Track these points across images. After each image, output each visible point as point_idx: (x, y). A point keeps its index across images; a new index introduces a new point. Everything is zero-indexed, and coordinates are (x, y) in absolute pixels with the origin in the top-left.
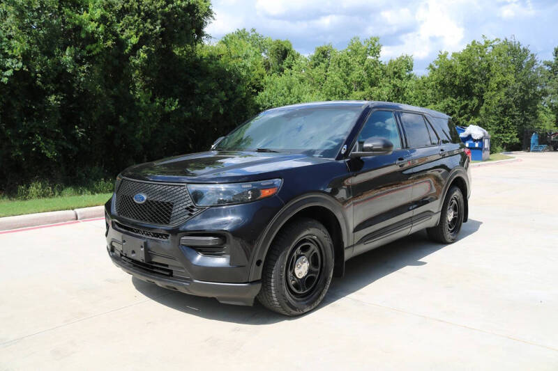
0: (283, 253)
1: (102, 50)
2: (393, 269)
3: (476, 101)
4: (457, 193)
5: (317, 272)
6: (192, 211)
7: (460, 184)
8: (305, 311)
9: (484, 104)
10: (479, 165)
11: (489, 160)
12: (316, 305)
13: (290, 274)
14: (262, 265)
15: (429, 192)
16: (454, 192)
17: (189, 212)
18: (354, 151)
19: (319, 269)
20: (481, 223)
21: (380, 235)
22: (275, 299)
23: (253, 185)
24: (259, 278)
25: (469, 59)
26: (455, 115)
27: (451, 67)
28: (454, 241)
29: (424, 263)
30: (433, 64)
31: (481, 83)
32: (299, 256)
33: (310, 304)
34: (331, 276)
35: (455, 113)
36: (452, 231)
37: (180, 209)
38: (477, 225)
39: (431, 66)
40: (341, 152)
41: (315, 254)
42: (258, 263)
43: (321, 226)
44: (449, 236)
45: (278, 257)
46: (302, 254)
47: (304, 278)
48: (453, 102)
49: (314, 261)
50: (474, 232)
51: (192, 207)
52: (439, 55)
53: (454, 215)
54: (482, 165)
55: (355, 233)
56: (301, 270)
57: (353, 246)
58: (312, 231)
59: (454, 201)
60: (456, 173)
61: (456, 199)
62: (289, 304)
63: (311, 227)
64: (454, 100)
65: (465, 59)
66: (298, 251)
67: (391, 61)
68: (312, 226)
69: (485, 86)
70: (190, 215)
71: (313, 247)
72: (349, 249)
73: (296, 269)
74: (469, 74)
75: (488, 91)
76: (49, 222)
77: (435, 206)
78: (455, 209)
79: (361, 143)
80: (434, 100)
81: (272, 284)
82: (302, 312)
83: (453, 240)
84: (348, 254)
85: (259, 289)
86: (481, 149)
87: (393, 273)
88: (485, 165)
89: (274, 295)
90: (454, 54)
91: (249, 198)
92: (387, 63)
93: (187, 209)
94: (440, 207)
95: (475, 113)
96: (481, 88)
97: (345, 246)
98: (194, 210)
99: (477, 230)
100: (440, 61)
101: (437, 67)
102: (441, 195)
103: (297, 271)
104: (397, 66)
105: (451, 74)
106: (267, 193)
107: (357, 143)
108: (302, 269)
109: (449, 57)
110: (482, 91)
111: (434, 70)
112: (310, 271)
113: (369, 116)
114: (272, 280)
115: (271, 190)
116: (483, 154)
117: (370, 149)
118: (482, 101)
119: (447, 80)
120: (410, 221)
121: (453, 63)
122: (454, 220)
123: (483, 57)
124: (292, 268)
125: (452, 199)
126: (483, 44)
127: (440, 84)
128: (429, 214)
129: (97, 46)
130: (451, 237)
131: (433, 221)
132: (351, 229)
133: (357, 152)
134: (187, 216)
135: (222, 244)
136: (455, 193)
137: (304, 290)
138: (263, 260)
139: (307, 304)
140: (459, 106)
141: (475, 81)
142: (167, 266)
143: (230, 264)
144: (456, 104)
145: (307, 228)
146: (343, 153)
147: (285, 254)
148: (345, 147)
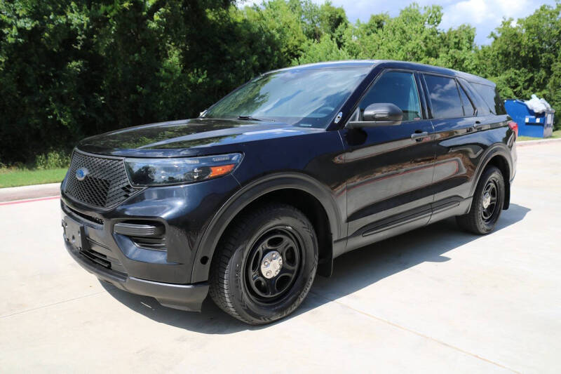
0: (240, 248)
1: (118, 12)
2: (405, 266)
3: (543, 73)
4: (496, 175)
5: (293, 271)
6: (129, 192)
7: (502, 165)
8: (273, 319)
9: (553, 77)
10: (539, 143)
11: (551, 137)
12: (289, 312)
13: (252, 274)
14: (209, 262)
15: (457, 173)
16: (491, 174)
17: (125, 193)
18: (353, 120)
19: (296, 268)
20: (529, 210)
21: (387, 225)
22: (230, 305)
23: (200, 160)
24: (206, 279)
25: (538, 27)
26: (519, 88)
27: (515, 35)
28: (489, 232)
29: (447, 259)
30: (494, 31)
31: (549, 52)
32: (266, 252)
33: (281, 311)
34: (313, 275)
35: (519, 86)
36: (487, 221)
37: (117, 188)
38: (522, 212)
39: (492, 34)
40: (334, 120)
41: (291, 249)
42: (204, 260)
43: (299, 214)
44: (482, 225)
45: (232, 252)
46: (270, 248)
47: (274, 278)
48: (516, 74)
49: (289, 258)
50: (517, 221)
51: (129, 186)
52: (503, 22)
53: (491, 202)
54: (543, 142)
55: (350, 223)
56: (270, 268)
57: (347, 238)
58: (284, 220)
59: (492, 185)
60: (495, 150)
61: (495, 183)
62: (249, 311)
63: (282, 216)
64: (517, 71)
65: (532, 26)
66: (265, 245)
67: (451, 29)
68: (284, 214)
69: (554, 56)
70: (127, 196)
71: (286, 240)
72: (341, 243)
73: (263, 266)
74: (537, 43)
75: (557, 61)
76: (50, 194)
77: (466, 190)
78: (493, 194)
79: (362, 111)
80: (495, 72)
81: (225, 287)
82: (268, 321)
83: (487, 230)
84: (337, 250)
85: (206, 292)
86: (542, 124)
87: (404, 271)
88: (546, 142)
89: (228, 300)
90: (520, 21)
91: (195, 177)
92: (446, 32)
93: (123, 188)
94: (471, 191)
95: (541, 86)
96: (549, 59)
97: (335, 238)
98: (132, 190)
99: (521, 219)
100: (503, 29)
101: (499, 35)
102: (474, 177)
103: (264, 270)
104: (457, 35)
105: (515, 43)
106: (219, 171)
107: (358, 110)
108: (272, 267)
109: (514, 24)
110: (550, 62)
111: (496, 38)
112: (283, 270)
113: (379, 77)
114: (225, 282)
115: (223, 167)
116: (545, 131)
117: (372, 118)
118: (550, 72)
119: (510, 49)
120: (431, 208)
121: (518, 30)
122: (491, 207)
123: (553, 23)
124: (257, 266)
125: (490, 182)
126: (555, 8)
127: (502, 54)
128: (457, 199)
129: (113, 8)
130: (486, 227)
131: (462, 208)
132: (344, 217)
133: (357, 121)
134: (123, 198)
135: (161, 235)
136: (493, 175)
137: (273, 293)
138: (210, 256)
139: (276, 311)
140: (523, 79)
141: (542, 51)
142: (105, 256)
143: (167, 261)
144: (519, 76)
145: (276, 216)
146: (336, 122)
147: (243, 250)
148: (340, 115)
